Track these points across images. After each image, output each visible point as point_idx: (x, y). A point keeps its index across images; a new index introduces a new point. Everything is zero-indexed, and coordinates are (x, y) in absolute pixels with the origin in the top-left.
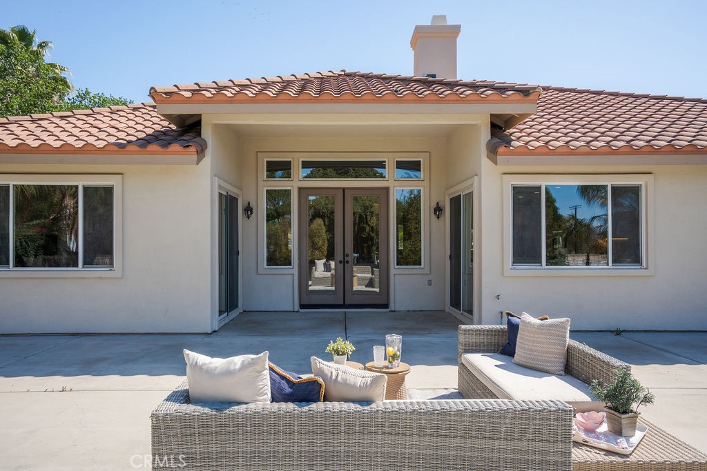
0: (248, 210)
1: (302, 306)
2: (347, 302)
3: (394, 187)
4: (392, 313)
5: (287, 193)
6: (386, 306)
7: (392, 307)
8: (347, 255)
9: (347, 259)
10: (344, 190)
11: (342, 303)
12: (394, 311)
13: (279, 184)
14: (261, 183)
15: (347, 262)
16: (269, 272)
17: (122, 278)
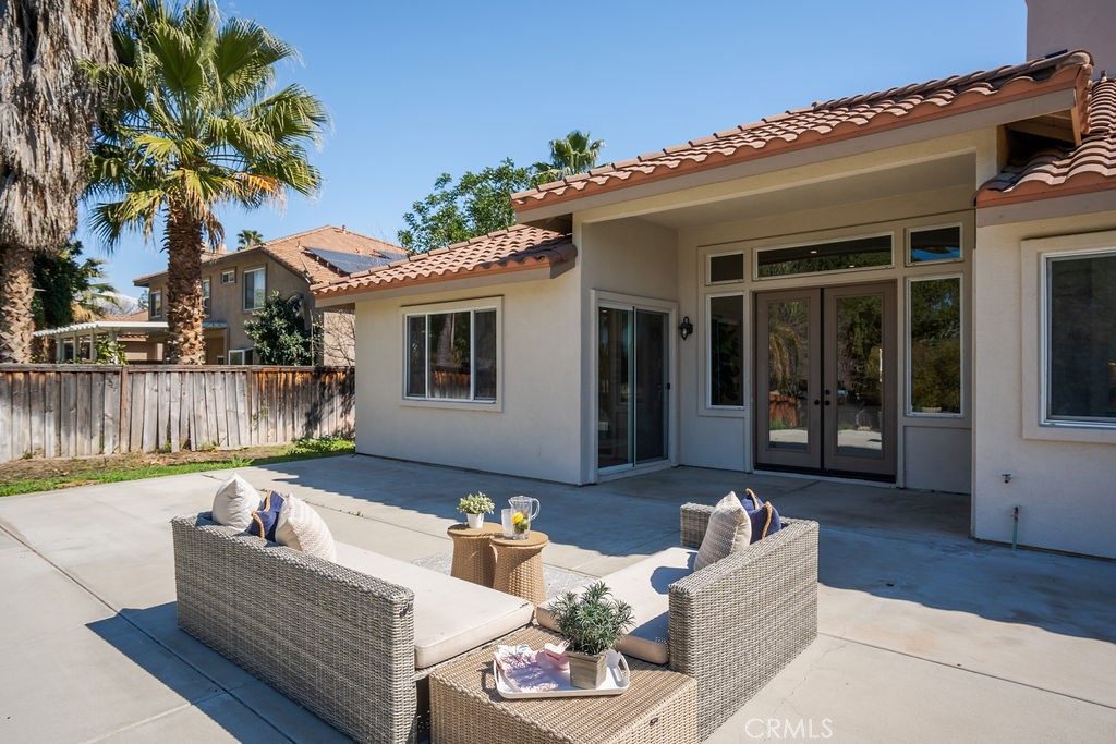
0: (687, 328)
1: (758, 466)
2: (828, 466)
3: (905, 278)
4: (901, 492)
5: (737, 301)
6: (891, 479)
7: (900, 482)
8: (828, 392)
9: (826, 398)
10: (822, 289)
11: (819, 467)
12: (905, 488)
13: (728, 289)
14: (702, 289)
15: (828, 403)
16: (713, 413)
17: (503, 412)
